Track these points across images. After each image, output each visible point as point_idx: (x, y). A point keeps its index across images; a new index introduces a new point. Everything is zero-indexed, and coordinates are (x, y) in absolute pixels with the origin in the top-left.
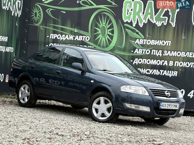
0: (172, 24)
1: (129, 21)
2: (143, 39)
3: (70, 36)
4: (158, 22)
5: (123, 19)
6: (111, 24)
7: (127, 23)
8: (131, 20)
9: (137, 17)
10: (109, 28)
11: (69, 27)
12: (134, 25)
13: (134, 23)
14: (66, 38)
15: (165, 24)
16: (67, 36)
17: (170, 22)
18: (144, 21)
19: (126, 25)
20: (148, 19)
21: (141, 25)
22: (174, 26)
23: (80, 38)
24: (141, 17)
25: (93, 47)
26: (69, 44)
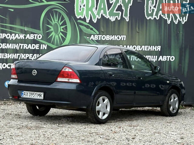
0: (126, 19)
1: (82, 17)
2: (98, 35)
3: (20, 35)
4: (111, 17)
5: (76, 15)
6: (64, 21)
7: (80, 19)
8: (84, 16)
9: (90, 12)
10: (62, 25)
11: (18, 25)
12: (88, 21)
13: (87, 18)
14: (16, 37)
15: (119, 19)
16: (17, 35)
17: (124, 17)
18: (97, 16)
19: (79, 21)
20: (102, 15)
21: (95, 21)
22: (128, 20)
23: (31, 36)
24: (95, 13)
25: (46, 45)
26: (20, 44)
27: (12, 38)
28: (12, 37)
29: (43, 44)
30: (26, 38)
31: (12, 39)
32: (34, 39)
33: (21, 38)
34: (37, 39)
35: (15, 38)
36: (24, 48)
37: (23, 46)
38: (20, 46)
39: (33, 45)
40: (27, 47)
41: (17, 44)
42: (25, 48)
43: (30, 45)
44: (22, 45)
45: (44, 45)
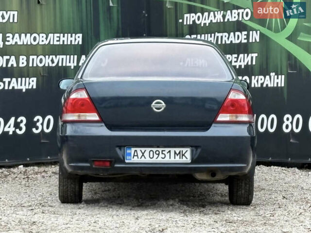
3: (216, 13)
14: (210, 18)
16: (212, 14)
23: (233, 15)
25: (258, 32)
26: (216, 33)
27: (205, 22)
28: (205, 20)
29: (253, 30)
30: (226, 20)
31: (205, 24)
32: (238, 21)
33: (219, 21)
34: (243, 21)
35: (209, 21)
36: (224, 43)
37: (222, 37)
38: (218, 37)
39: (237, 33)
40: (228, 38)
41: (213, 35)
42: (225, 41)
43: (232, 34)
44: (220, 35)
45: (254, 32)
